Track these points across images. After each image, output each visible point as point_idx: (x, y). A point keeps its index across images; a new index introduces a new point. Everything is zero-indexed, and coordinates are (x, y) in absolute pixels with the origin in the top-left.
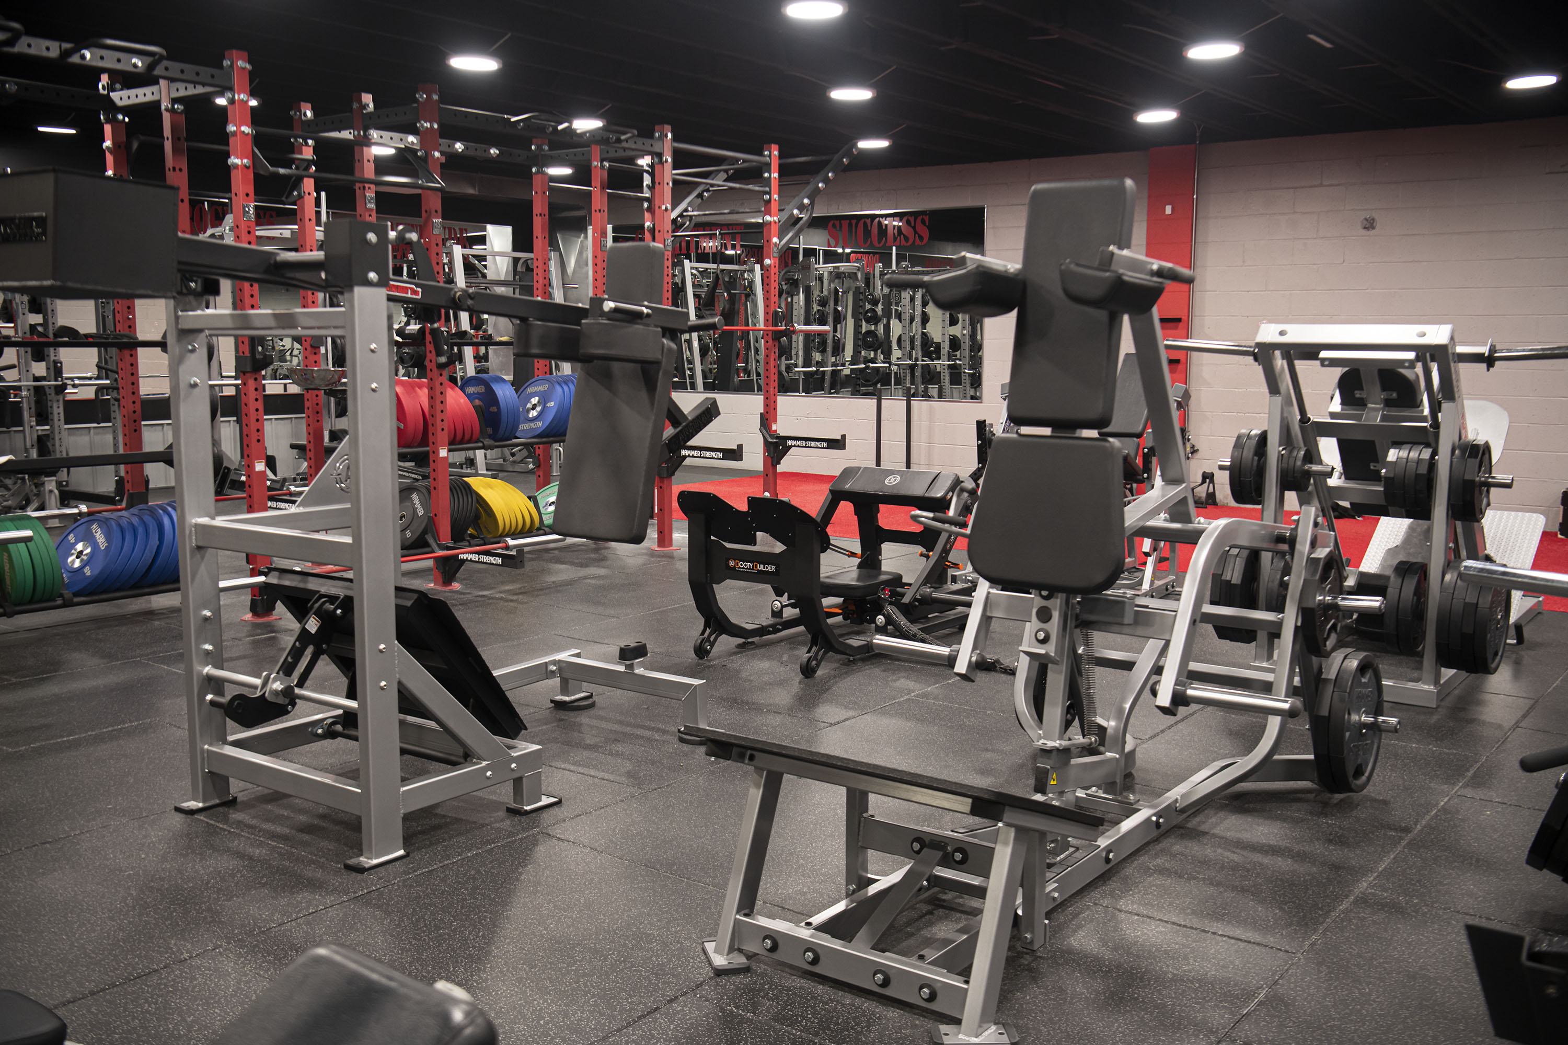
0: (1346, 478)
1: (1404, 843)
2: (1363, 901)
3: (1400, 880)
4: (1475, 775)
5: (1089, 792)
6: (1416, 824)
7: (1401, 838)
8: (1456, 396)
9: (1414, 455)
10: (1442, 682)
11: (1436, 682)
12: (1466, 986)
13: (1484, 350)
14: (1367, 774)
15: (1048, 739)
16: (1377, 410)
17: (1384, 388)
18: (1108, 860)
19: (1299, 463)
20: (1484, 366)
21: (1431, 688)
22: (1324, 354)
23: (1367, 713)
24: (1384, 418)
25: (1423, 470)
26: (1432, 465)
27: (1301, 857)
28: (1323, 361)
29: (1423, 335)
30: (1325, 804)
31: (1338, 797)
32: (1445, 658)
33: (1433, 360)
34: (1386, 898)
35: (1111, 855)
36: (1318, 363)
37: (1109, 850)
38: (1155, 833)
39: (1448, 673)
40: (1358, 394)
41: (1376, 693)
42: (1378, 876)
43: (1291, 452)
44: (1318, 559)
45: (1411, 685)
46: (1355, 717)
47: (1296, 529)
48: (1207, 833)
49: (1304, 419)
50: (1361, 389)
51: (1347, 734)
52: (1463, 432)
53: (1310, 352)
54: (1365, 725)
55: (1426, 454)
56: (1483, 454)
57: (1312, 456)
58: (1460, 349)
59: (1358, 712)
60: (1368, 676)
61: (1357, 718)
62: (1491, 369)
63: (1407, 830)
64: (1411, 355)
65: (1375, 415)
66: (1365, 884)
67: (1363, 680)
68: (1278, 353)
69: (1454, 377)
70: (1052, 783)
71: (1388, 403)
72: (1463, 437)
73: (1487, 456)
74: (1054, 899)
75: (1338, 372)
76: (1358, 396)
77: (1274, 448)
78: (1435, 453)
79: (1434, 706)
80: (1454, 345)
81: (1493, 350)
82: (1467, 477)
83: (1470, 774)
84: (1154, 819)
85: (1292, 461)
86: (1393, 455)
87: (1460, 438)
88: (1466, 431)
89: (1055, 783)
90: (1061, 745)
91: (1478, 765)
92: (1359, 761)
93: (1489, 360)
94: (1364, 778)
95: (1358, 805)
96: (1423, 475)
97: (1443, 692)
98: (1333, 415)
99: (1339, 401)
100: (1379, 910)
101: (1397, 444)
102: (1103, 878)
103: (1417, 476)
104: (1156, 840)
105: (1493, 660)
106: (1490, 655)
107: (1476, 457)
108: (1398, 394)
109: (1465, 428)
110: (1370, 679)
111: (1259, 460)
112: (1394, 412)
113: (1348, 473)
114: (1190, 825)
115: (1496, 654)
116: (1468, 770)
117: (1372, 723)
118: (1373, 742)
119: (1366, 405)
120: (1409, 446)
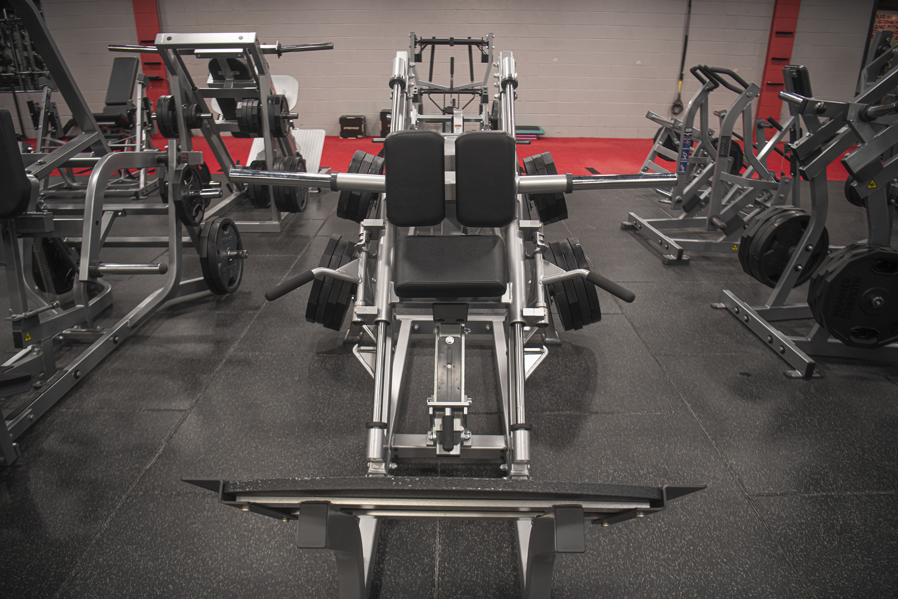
0: (226, 119)
1: (256, 317)
2: (230, 362)
3: (251, 342)
4: (294, 267)
5: (72, 329)
6: (263, 304)
7: (255, 314)
8: (265, 72)
9: (250, 104)
10: (282, 218)
11: (279, 219)
12: (276, 404)
13: (275, 47)
14: (237, 281)
15: (17, 314)
16: (230, 81)
17: (232, 70)
18: (76, 377)
19: (193, 113)
20: (276, 55)
21: (276, 223)
22: (197, 51)
23: (232, 250)
24: (235, 85)
25: (255, 112)
26: (259, 109)
27: (201, 340)
28: (197, 54)
29: (241, 38)
30: (219, 302)
31: (224, 297)
32: (281, 208)
33: (250, 53)
34: (242, 356)
35: (78, 373)
36: (194, 56)
37: (76, 370)
38: (114, 346)
39: (284, 214)
40: (220, 73)
41: (236, 237)
42: (240, 342)
43: (188, 107)
44: (180, 171)
45: (268, 223)
46: (223, 254)
47: (167, 153)
48: (149, 337)
49: (194, 89)
50: (221, 70)
51: (220, 265)
52: (273, 91)
53: (189, 49)
54: (231, 257)
55: (256, 104)
56: (282, 102)
57: (202, 108)
58: (262, 47)
59: (225, 250)
60: (229, 230)
61: (225, 254)
62: (281, 57)
63: (258, 308)
64: (241, 50)
65: (230, 85)
66: (232, 349)
67: (226, 233)
68: (170, 51)
69: (262, 61)
70: (27, 340)
71: (236, 77)
72: (273, 93)
73: (284, 103)
74: (31, 420)
75: (208, 61)
76: (220, 74)
77: (180, 106)
78: (260, 103)
79: (279, 231)
80: (259, 44)
81: (280, 46)
82: (276, 115)
83: (292, 267)
84: (112, 339)
85: (189, 112)
86: (239, 105)
87: (271, 94)
88: (275, 91)
89: (30, 339)
90: (25, 315)
91: (297, 260)
92: (231, 276)
93: (279, 52)
94: (236, 284)
95: (236, 298)
96: (255, 115)
97: (283, 223)
98: (210, 85)
99: (212, 78)
100: (237, 365)
101: (243, 100)
102: (77, 387)
103: (253, 116)
104: (117, 349)
105: (302, 205)
106: (299, 204)
107: (278, 104)
108: (240, 72)
109: (274, 89)
110: (230, 231)
111: (173, 113)
112: (240, 82)
113: (225, 117)
114: (140, 334)
115: (303, 202)
116: (291, 265)
117: (236, 255)
118: (238, 264)
119: (224, 79)
120: (247, 100)
